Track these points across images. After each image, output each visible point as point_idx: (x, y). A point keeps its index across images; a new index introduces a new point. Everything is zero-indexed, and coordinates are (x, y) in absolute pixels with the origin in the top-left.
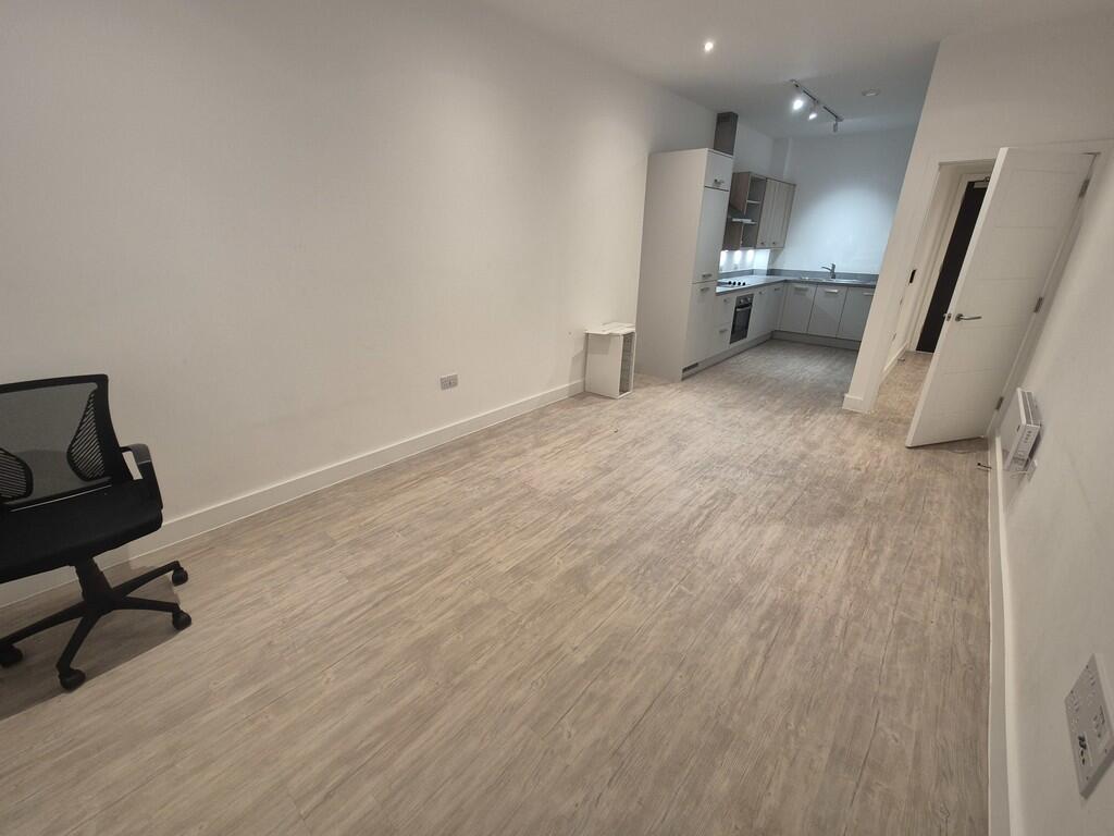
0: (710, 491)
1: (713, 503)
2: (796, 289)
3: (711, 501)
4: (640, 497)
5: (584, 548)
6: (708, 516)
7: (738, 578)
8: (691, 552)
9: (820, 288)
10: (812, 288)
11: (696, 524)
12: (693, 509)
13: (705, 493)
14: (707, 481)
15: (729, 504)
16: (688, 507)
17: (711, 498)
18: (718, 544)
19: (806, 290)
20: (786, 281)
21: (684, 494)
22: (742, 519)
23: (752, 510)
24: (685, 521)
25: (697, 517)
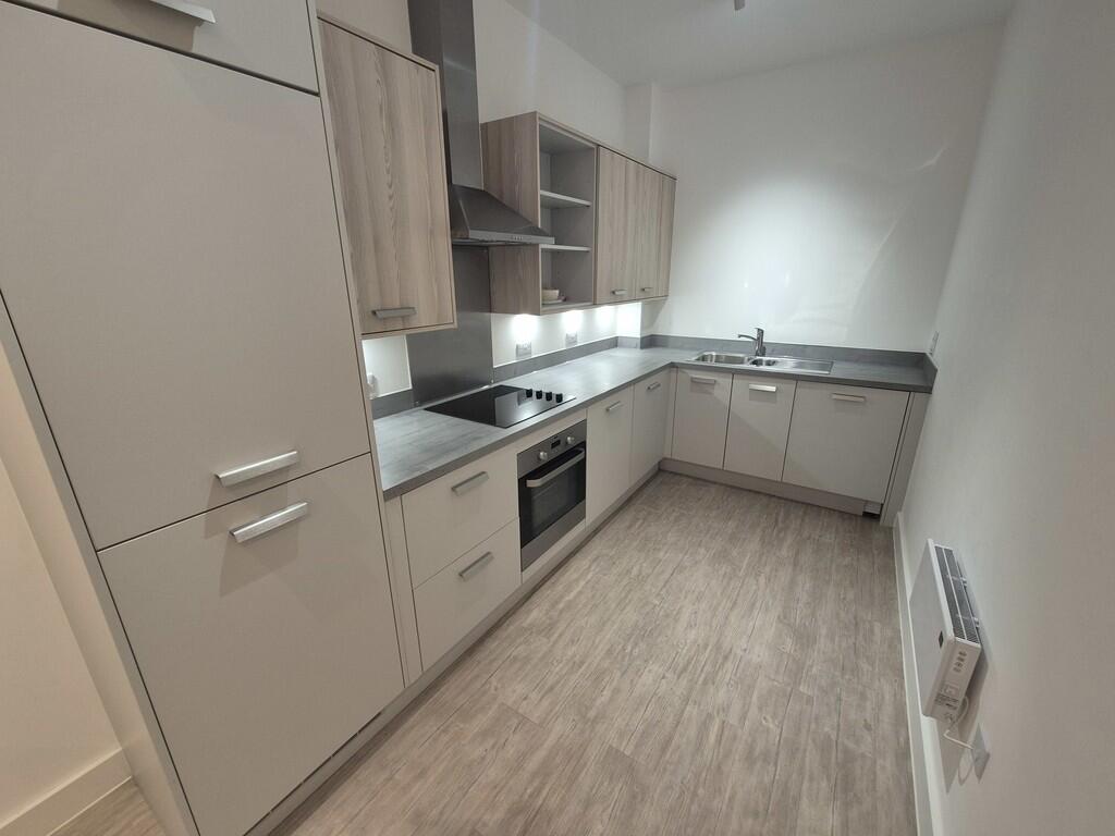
2: (693, 381)
9: (739, 382)
10: (724, 381)
19: (714, 383)
20: (672, 365)
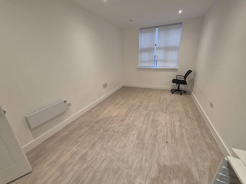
0: (126, 121)
1: (125, 118)
3: (126, 118)
4: (141, 116)
5: (144, 106)
6: (126, 114)
7: (121, 107)
8: (128, 108)
11: (128, 113)
12: (129, 115)
13: (127, 120)
14: (127, 124)
15: (122, 118)
16: (130, 116)
17: (126, 119)
18: (124, 110)
21: (132, 119)
22: (120, 115)
23: (117, 118)
24: (130, 113)
25: (128, 114)
